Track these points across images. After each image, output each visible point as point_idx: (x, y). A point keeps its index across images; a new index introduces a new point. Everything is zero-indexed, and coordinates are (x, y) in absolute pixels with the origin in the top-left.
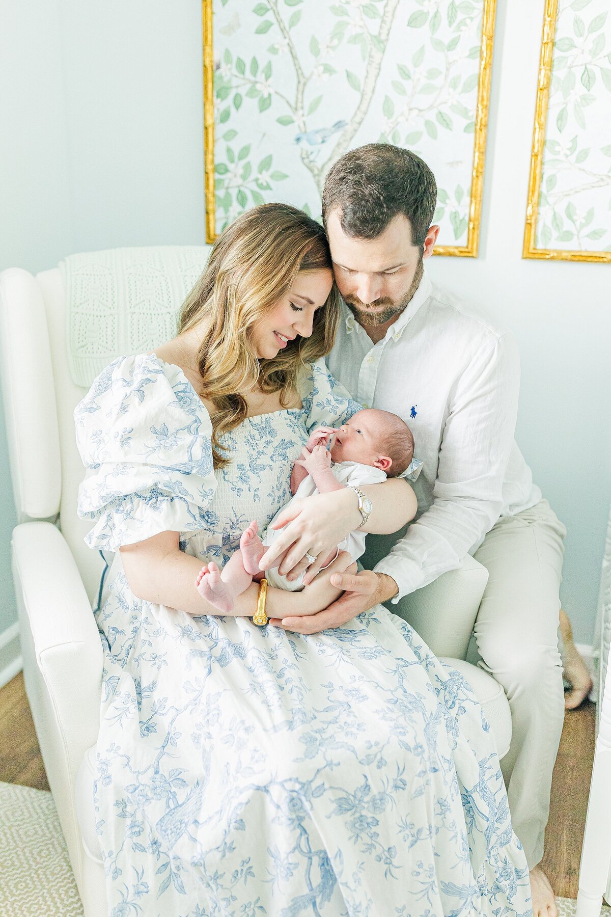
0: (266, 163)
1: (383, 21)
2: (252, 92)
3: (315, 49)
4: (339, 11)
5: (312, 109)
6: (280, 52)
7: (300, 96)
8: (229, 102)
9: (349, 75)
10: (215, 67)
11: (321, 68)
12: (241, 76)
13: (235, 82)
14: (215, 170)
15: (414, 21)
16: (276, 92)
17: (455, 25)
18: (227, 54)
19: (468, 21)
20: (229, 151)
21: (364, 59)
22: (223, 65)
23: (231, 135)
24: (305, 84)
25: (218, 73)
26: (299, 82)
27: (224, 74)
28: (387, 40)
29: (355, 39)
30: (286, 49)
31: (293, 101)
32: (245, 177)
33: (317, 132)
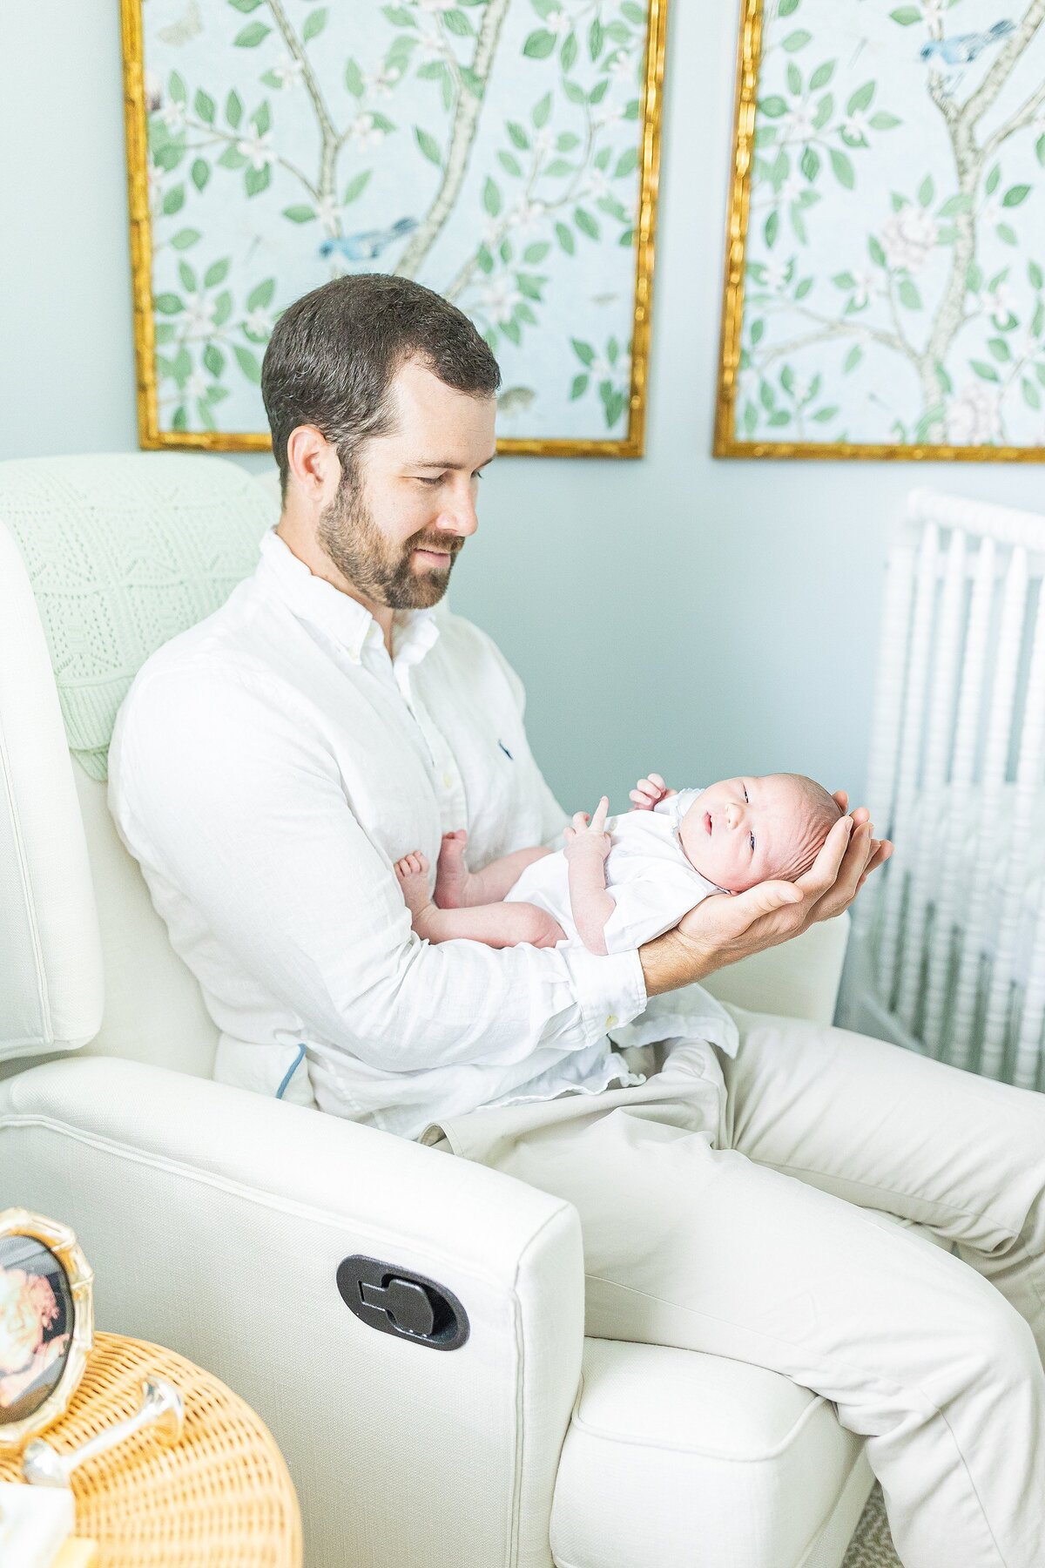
1: (480, 43)
2: (231, 158)
3: (354, 83)
4: (400, 17)
5: (354, 193)
6: (286, 86)
7: (327, 169)
8: (181, 175)
9: (420, 137)
10: (149, 106)
11: (368, 121)
12: (207, 125)
13: (193, 137)
14: (156, 304)
15: (534, 46)
16: (281, 161)
17: (601, 60)
18: (176, 83)
19: (622, 56)
20: (184, 269)
21: (447, 106)
22: (167, 103)
23: (187, 238)
24: (337, 148)
25: (156, 117)
26: (325, 144)
27: (168, 121)
28: (487, 77)
29: (431, 70)
30: (299, 81)
31: (313, 179)
32: (218, 319)
33: (362, 237)
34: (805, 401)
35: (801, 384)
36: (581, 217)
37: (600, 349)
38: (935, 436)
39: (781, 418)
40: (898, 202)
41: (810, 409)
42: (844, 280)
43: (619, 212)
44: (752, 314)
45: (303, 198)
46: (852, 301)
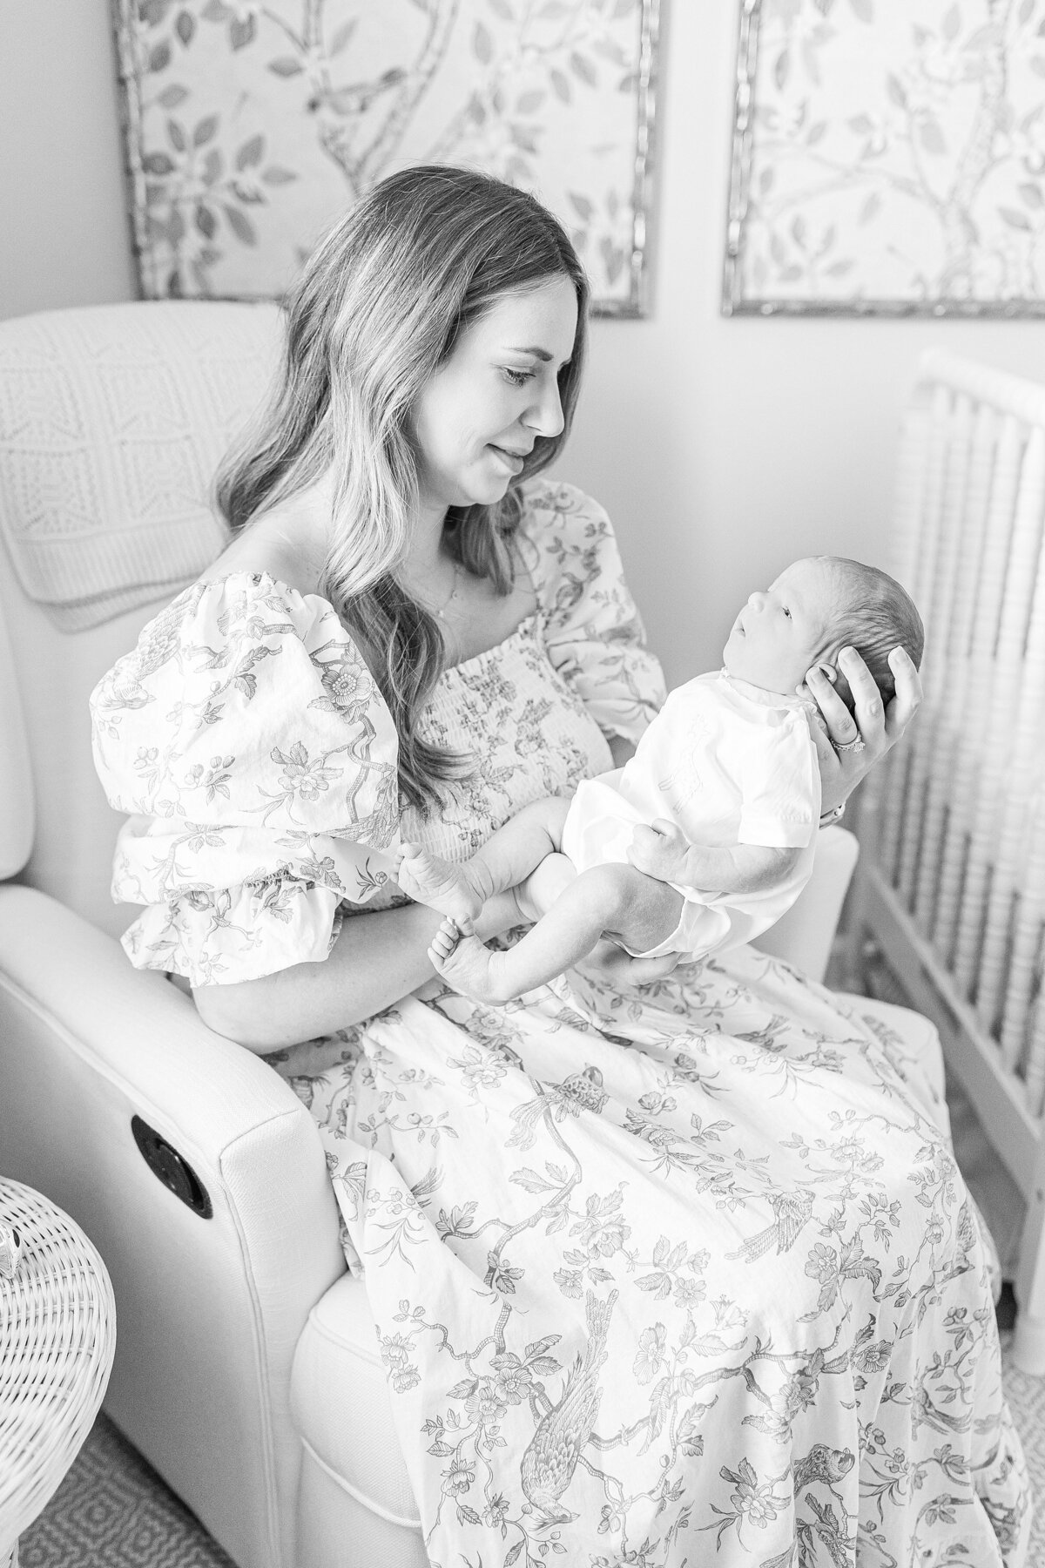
0: (251, 153)
2: (214, 10)
5: (339, 45)
7: (312, 19)
8: (166, 29)
14: (147, 165)
16: (266, 12)
20: (173, 129)
23: (174, 96)
31: (298, 30)
32: (208, 180)
33: (350, 90)
34: (818, 254)
35: (814, 237)
36: (578, 62)
37: (599, 203)
38: (959, 290)
39: (793, 273)
40: (921, 36)
41: (824, 263)
42: (861, 123)
43: (618, 55)
44: (762, 162)
45: (288, 50)
46: (869, 146)
